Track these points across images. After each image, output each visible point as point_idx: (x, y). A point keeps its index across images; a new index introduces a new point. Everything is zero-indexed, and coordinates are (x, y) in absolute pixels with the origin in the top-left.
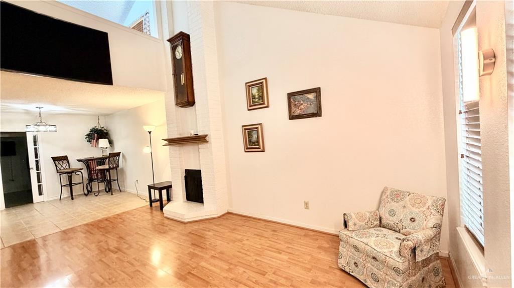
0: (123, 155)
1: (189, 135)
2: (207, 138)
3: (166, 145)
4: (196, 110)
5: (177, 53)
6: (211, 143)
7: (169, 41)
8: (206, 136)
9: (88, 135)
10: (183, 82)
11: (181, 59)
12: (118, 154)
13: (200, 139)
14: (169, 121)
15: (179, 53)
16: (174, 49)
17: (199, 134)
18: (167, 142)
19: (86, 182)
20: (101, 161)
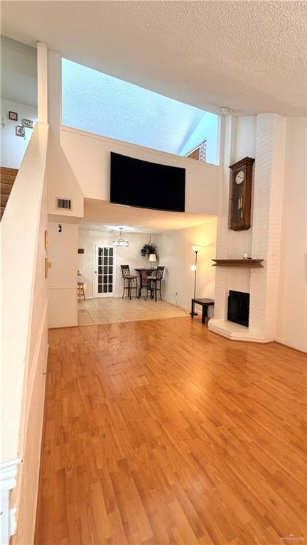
0: (166, 270)
1: (242, 259)
2: (262, 263)
3: (214, 265)
4: (252, 234)
5: (237, 178)
6: (266, 268)
7: (230, 167)
8: (262, 260)
9: (142, 250)
10: (240, 206)
11: (242, 184)
12: (162, 268)
13: (252, 264)
14: (219, 243)
15: (240, 178)
16: (234, 175)
17: (253, 259)
18: (215, 263)
19: (139, 288)
20: (149, 272)
